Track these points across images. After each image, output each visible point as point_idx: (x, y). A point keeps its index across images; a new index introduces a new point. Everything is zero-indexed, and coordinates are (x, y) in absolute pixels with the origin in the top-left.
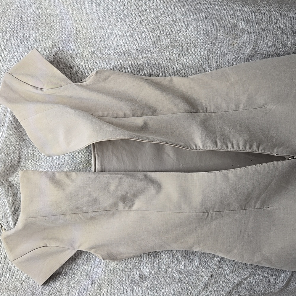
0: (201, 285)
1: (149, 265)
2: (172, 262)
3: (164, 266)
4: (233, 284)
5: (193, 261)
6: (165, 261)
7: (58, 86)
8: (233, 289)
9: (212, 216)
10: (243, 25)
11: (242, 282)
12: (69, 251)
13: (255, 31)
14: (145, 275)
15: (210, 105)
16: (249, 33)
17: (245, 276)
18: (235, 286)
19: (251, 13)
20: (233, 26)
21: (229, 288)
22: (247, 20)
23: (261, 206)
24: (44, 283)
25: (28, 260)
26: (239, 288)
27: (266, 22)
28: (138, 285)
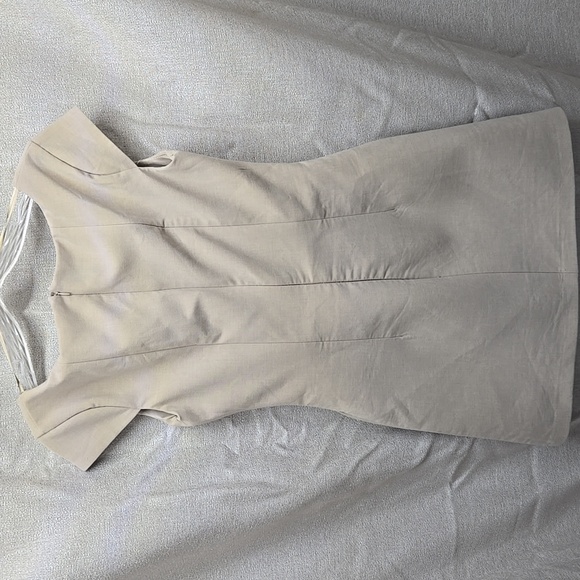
0: (314, 463)
1: (237, 438)
2: (269, 434)
3: (258, 441)
4: (357, 459)
5: (299, 432)
6: (259, 432)
7: (115, 171)
8: (357, 465)
9: (328, 348)
10: (372, 91)
11: (368, 455)
12: (128, 411)
13: (388, 100)
14: (234, 454)
15: (330, 207)
16: (379, 102)
17: (372, 446)
18: (361, 461)
19: (382, 75)
20: (360, 91)
21: (352, 464)
22: (377, 83)
23: (392, 334)
24: (90, 468)
25: (66, 432)
26: (366, 463)
27: (402, 87)
28: (227, 466)
